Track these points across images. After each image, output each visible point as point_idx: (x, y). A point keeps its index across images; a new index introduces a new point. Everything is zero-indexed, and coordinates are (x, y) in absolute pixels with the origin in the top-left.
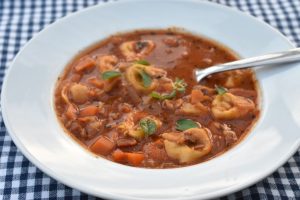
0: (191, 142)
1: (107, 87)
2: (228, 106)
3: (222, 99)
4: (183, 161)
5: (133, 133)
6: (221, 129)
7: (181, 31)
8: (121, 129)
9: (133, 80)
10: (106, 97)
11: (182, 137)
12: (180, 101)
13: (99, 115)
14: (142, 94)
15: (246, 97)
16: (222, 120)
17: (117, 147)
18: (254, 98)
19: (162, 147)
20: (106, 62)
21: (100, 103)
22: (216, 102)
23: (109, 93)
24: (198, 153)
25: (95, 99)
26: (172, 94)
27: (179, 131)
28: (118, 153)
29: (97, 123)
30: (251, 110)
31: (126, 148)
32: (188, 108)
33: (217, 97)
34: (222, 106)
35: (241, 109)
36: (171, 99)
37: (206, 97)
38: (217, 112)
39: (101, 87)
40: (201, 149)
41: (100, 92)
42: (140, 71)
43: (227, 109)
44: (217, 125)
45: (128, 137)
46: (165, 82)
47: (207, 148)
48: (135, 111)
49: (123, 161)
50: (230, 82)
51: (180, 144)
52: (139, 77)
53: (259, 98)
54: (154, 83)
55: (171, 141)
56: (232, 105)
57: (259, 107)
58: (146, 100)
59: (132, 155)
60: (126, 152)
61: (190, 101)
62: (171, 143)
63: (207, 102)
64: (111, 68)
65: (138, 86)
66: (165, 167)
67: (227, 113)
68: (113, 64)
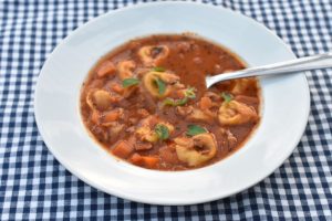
0: (200, 148)
1: (127, 94)
2: (233, 113)
3: (228, 106)
4: (191, 164)
5: (149, 138)
6: (225, 135)
7: (194, 36)
8: (138, 134)
9: (149, 87)
10: (126, 104)
11: (191, 142)
12: (191, 107)
13: (119, 120)
14: (157, 100)
15: (248, 105)
16: (227, 126)
17: (135, 151)
18: (256, 105)
19: (174, 151)
20: (126, 67)
21: (121, 109)
22: (222, 109)
23: (128, 99)
24: (205, 158)
25: (115, 105)
26: (184, 101)
27: (190, 136)
28: (136, 156)
29: (117, 128)
30: (252, 118)
31: (143, 152)
32: (198, 115)
33: (224, 104)
34: (228, 113)
35: (244, 116)
36: (183, 105)
37: (214, 104)
38: (223, 119)
39: (121, 93)
40: (207, 153)
41: (120, 98)
42: (156, 79)
43: (232, 116)
44: (223, 130)
45: (145, 141)
46: (179, 89)
47: (212, 152)
48: (151, 117)
49: (141, 164)
50: (236, 89)
51: (190, 149)
52: (154, 83)
53: (261, 106)
54: (168, 90)
55: (181, 145)
56: (237, 112)
57: (260, 115)
58: (161, 105)
59: (149, 159)
60: (143, 156)
61: (199, 108)
62: (182, 147)
63: (215, 109)
64: (130, 73)
65: (154, 93)
66: (176, 170)
67: (232, 120)
68: (132, 70)
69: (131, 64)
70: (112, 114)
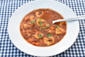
0: (50, 41)
1: (32, 25)
3: (58, 29)
4: (48, 45)
5: (37, 38)
8: (34, 37)
10: (32, 28)
11: (48, 39)
12: (48, 29)
13: (30, 33)
14: (40, 27)
15: (63, 29)
16: (57, 35)
17: (33, 41)
18: (65, 29)
19: (43, 41)
20: (32, 18)
21: (30, 30)
22: (56, 30)
23: (32, 27)
24: (51, 43)
25: (29, 28)
26: (47, 27)
27: (48, 37)
28: (33, 43)
29: (29, 35)
30: (64, 32)
31: (35, 41)
32: (50, 31)
34: (58, 31)
35: (62, 32)
36: (46, 29)
37: (54, 28)
38: (57, 33)
39: (30, 25)
43: (59, 32)
44: (56, 36)
45: (36, 39)
46: (46, 24)
47: (53, 42)
48: (38, 32)
49: (35, 45)
50: (60, 24)
51: (47, 41)
52: (39, 22)
53: (67, 29)
54: (43, 24)
55: (45, 40)
56: (60, 31)
57: (66, 32)
59: (37, 43)
61: (50, 29)
62: (46, 40)
63: (54, 30)
64: (33, 20)
65: (39, 25)
66: (44, 46)
68: (34, 19)
69: (33, 17)
70: (28, 31)
